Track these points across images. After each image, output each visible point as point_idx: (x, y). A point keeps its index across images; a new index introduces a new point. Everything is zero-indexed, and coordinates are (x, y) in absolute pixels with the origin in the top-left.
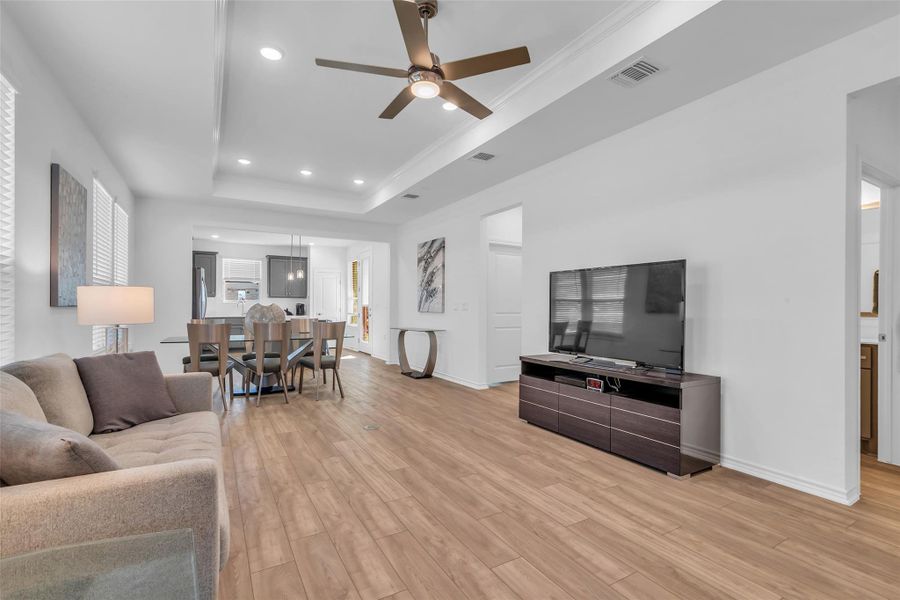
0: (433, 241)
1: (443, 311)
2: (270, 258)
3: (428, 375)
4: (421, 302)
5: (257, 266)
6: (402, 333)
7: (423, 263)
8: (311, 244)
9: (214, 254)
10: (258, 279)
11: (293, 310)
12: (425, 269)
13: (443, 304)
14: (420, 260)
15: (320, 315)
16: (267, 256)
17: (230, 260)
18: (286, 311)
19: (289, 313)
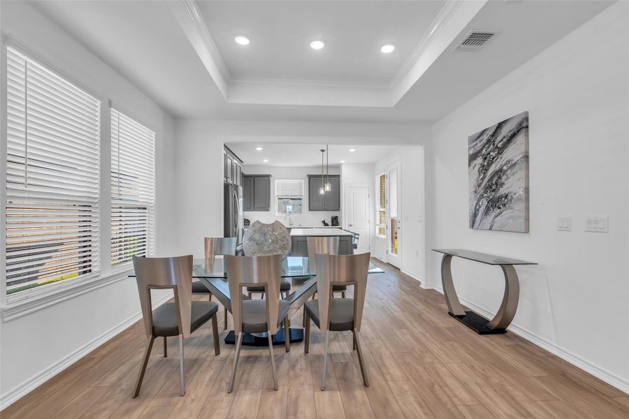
0: (500, 125)
1: (527, 231)
2: (310, 177)
3: (500, 330)
4: (475, 215)
5: (300, 184)
6: (448, 258)
7: (479, 160)
9: (268, 176)
10: (302, 196)
11: (329, 221)
12: (484, 169)
13: (527, 219)
14: (472, 158)
15: (351, 225)
16: (308, 175)
17: (280, 181)
18: (324, 222)
19: (326, 224)
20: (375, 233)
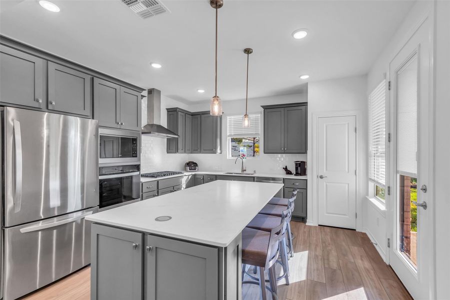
2: (266, 108)
8: (305, 77)
11: (292, 168)
15: (321, 177)
16: (262, 107)
17: (233, 117)
18: (286, 169)
19: (289, 172)
20: (367, 194)
